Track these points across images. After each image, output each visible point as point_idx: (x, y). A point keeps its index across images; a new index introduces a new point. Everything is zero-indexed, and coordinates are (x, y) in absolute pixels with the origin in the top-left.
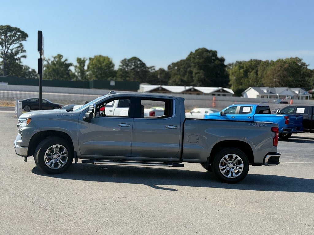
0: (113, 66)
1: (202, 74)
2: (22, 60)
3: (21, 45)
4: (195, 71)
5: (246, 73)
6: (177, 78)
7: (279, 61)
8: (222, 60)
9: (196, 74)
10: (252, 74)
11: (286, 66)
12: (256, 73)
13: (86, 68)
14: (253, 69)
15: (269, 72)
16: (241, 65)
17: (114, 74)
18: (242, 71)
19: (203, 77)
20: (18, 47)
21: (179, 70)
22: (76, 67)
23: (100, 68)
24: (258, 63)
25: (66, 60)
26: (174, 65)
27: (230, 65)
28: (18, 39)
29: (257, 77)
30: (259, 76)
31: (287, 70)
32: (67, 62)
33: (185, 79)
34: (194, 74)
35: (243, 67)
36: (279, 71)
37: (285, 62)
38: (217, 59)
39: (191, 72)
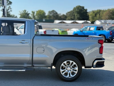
0: (45, 14)
1: (78, 16)
2: (10, 12)
3: (10, 7)
4: (76, 14)
5: (96, 15)
6: (69, 18)
7: (108, 10)
8: (86, 10)
9: (76, 16)
10: (98, 15)
11: (111, 11)
12: (100, 15)
13: (35, 15)
14: (98, 13)
15: (104, 14)
16: (94, 12)
17: (45, 17)
18: (94, 14)
19: (79, 17)
20: (9, 7)
21: (70, 15)
22: (31, 15)
23: (40, 15)
24: (100, 11)
25: (27, 12)
26: (68, 13)
27: (89, 12)
28: (9, 4)
29: (100, 16)
30: (101, 16)
31: (111, 13)
32: (28, 13)
33: (72, 18)
34: (75, 16)
35: (94, 13)
36: (108, 14)
37: (111, 10)
38: (84, 10)
39: (74, 15)
